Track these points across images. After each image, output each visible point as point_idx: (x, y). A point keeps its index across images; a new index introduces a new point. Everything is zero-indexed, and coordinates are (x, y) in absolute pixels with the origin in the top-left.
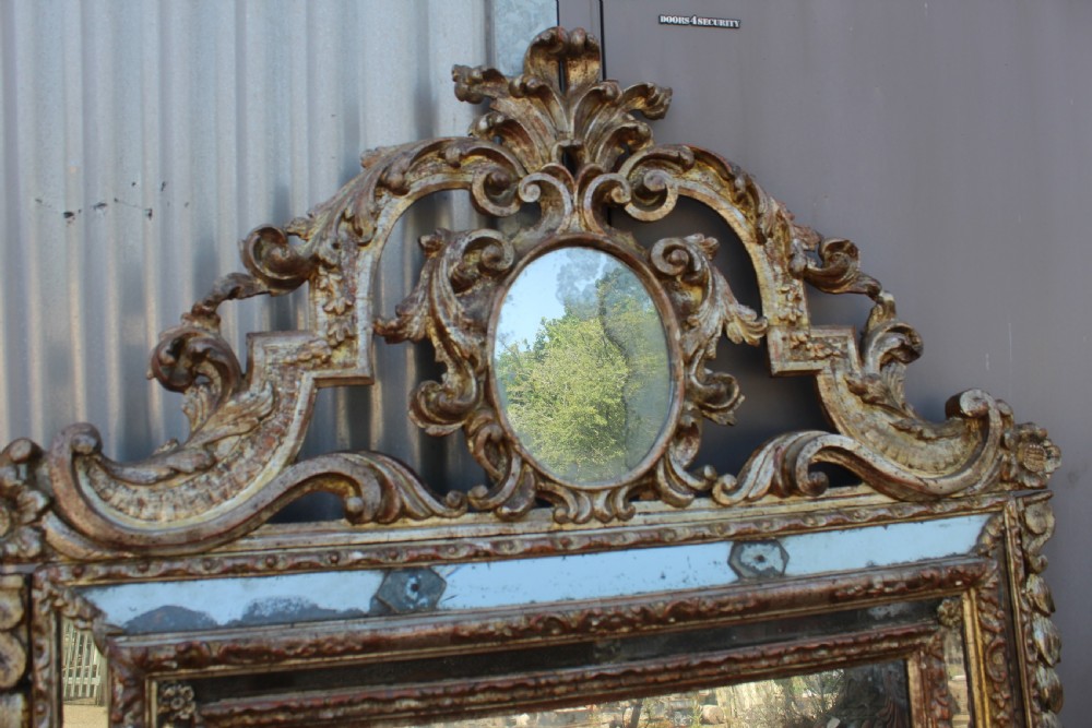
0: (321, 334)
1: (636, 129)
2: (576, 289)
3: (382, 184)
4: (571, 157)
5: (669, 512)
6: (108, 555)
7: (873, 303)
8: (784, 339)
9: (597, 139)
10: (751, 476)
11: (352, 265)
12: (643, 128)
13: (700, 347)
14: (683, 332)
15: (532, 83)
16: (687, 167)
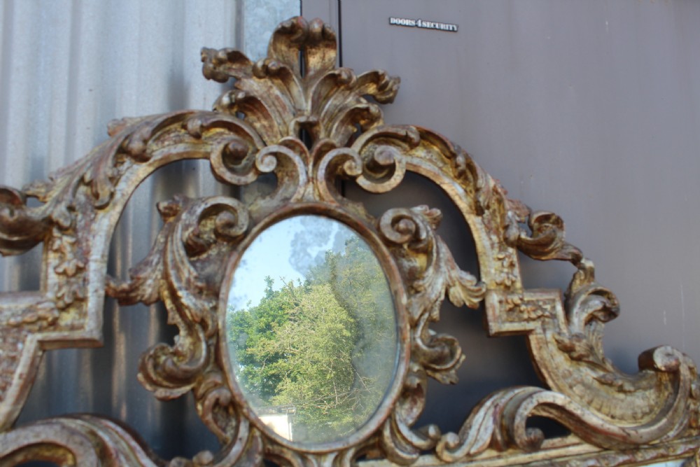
0: (50, 295)
1: (367, 109)
2: (309, 255)
3: (123, 151)
4: (307, 132)
7: (574, 269)
8: (501, 302)
9: (332, 119)
10: (473, 432)
11: (87, 227)
12: (374, 109)
13: (425, 311)
14: (409, 296)
15: (273, 65)
16: (413, 145)
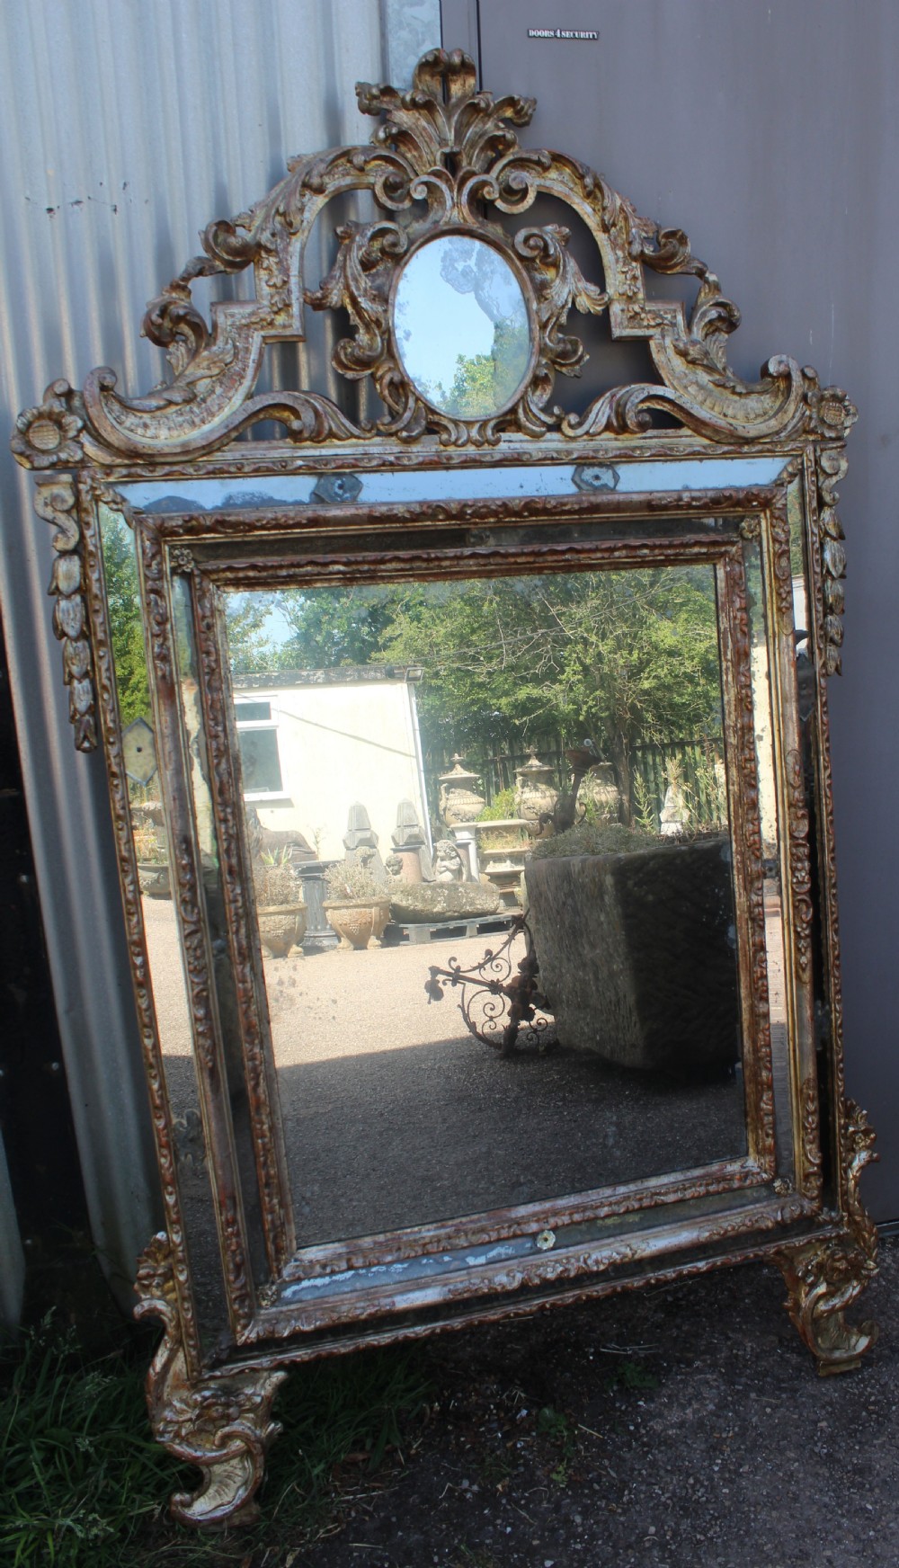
0: (266, 302)
1: (504, 136)
2: (457, 269)
3: (306, 185)
4: (451, 161)
5: (527, 441)
6: (126, 462)
7: (702, 282)
8: (622, 310)
9: (473, 145)
10: (592, 416)
11: (285, 249)
12: (509, 136)
13: (552, 314)
14: (539, 302)
15: (420, 98)
16: (546, 169)
